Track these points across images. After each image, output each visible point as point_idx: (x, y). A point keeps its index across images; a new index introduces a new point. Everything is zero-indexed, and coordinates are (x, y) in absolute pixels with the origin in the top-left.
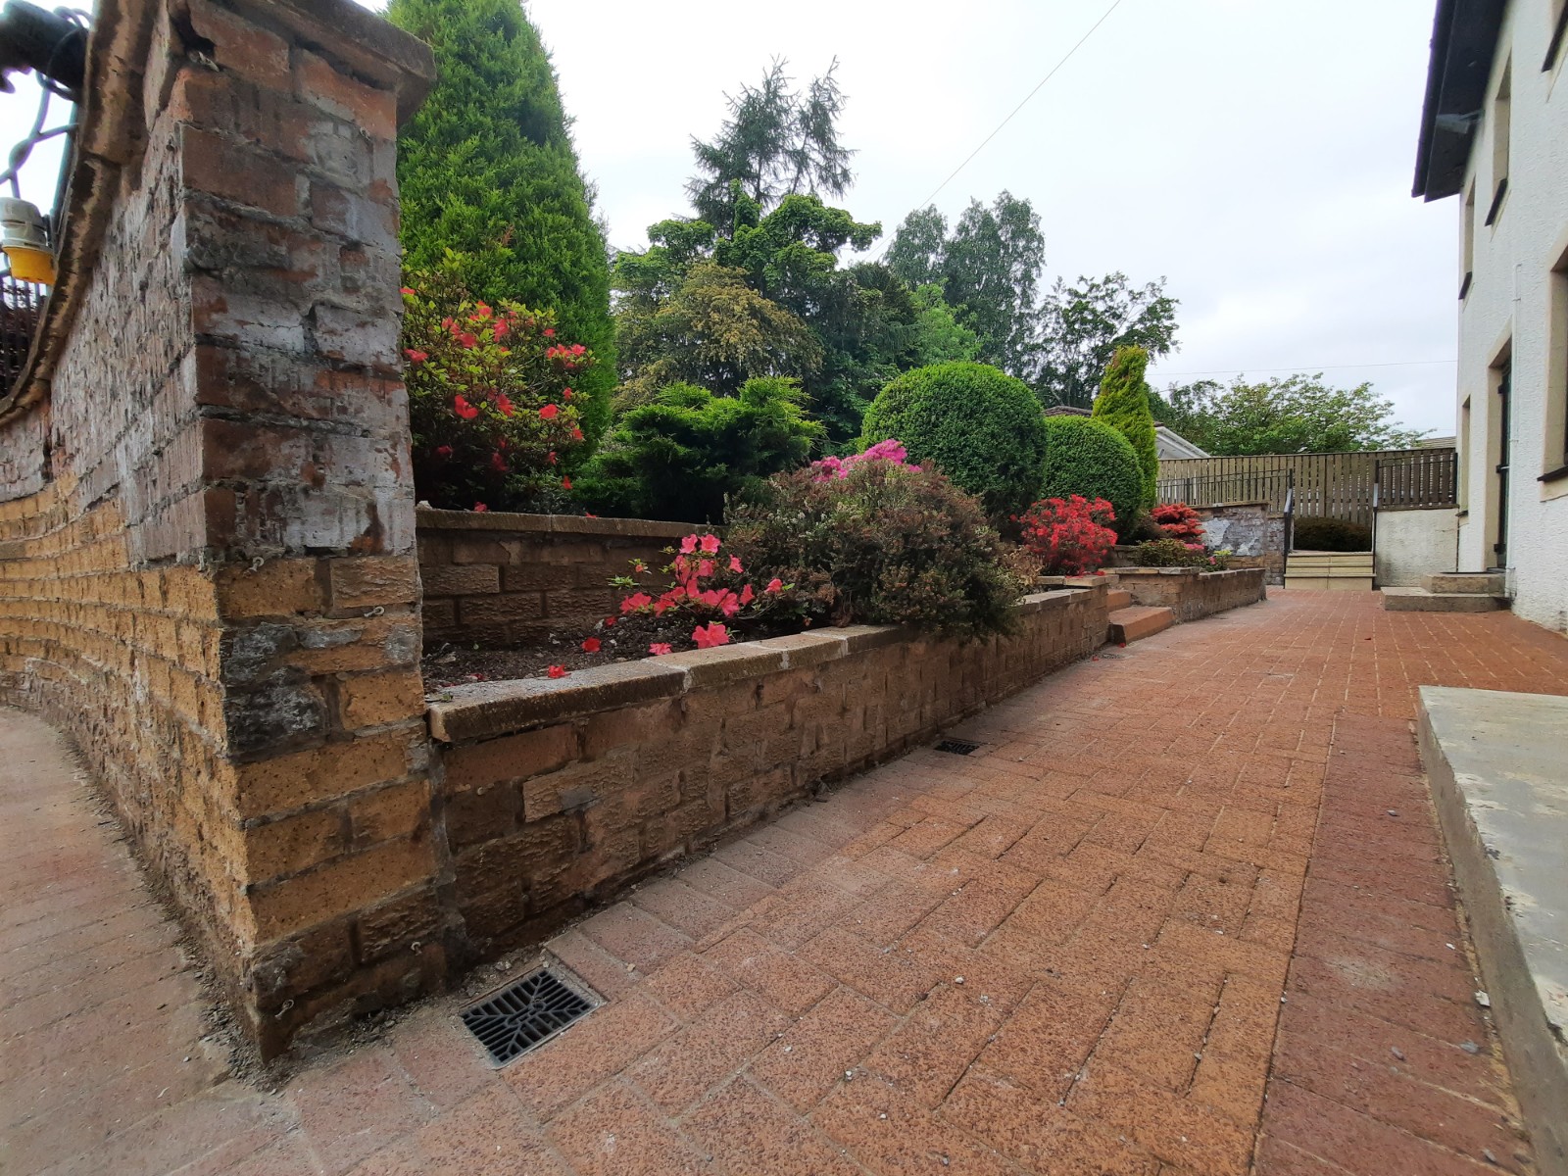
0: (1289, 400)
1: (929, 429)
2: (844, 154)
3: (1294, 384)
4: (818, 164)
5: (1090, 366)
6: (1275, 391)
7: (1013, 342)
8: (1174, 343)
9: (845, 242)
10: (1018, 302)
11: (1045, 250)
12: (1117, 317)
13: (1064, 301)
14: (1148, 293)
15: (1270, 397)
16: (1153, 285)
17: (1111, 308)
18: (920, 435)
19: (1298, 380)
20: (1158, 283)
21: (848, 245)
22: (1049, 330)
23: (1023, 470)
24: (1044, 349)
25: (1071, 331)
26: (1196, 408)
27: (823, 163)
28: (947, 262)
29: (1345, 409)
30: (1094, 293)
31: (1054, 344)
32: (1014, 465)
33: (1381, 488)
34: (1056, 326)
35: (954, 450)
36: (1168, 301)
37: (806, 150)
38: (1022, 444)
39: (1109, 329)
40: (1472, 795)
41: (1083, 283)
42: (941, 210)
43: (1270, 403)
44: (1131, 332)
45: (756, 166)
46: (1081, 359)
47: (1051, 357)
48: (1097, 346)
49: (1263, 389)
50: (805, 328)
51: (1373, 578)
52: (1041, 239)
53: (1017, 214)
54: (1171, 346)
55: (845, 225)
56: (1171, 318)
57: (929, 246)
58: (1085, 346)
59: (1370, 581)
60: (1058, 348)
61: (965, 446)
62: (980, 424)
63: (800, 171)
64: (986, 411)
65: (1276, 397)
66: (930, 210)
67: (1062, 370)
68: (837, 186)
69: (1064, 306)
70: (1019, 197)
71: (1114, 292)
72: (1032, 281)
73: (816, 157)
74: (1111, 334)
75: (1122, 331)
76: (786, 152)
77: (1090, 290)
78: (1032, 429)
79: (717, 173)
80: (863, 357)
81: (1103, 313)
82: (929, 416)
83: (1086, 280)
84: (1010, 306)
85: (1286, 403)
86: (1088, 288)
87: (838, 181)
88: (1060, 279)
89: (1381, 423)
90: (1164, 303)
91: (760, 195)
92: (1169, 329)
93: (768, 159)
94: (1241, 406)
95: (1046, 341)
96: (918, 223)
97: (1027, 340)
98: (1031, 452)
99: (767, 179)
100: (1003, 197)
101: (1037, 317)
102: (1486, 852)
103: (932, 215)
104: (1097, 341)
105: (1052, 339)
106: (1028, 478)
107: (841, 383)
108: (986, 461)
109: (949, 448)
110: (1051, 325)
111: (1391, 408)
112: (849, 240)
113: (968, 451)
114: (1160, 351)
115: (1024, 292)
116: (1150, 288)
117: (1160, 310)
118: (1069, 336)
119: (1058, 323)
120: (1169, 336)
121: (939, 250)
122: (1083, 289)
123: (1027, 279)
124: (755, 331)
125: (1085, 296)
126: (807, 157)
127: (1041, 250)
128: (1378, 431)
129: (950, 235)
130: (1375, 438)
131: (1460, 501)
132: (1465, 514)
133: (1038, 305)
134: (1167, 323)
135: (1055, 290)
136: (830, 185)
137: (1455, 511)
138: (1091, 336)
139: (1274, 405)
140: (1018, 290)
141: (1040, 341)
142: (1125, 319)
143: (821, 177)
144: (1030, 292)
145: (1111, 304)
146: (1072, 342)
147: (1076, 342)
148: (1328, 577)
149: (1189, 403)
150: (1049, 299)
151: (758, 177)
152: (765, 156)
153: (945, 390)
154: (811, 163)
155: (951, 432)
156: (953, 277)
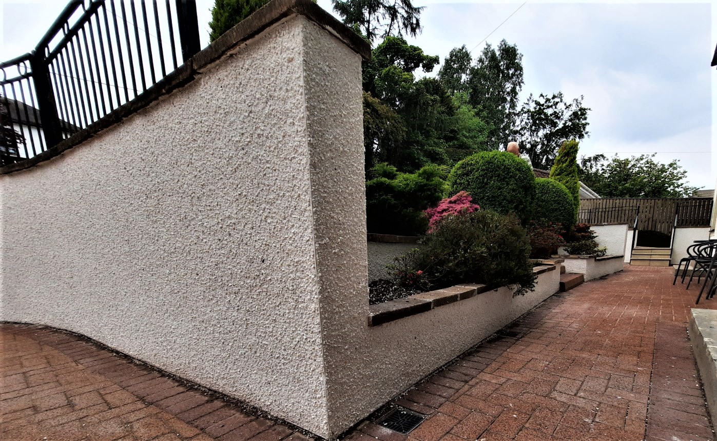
0: (639, 167)
1: (483, 186)
2: (417, 10)
3: (642, 159)
4: (403, 16)
5: (543, 144)
6: (632, 163)
7: (504, 129)
8: (586, 133)
9: (418, 66)
10: (508, 106)
11: (523, 76)
12: (558, 118)
13: (532, 107)
14: (574, 105)
15: (630, 166)
16: (577, 100)
17: (555, 112)
18: (478, 188)
19: (644, 157)
20: (580, 99)
21: (421, 68)
22: (523, 123)
23: (525, 207)
24: (520, 134)
25: (534, 124)
26: (594, 170)
27: (406, 15)
28: (471, 79)
29: (665, 174)
30: (548, 103)
31: (525, 131)
32: (521, 205)
33: (678, 216)
34: (527, 121)
35: (495, 197)
36: (585, 109)
37: (396, 7)
38: (526, 194)
39: (554, 125)
40: (709, 344)
41: (542, 97)
42: (469, 49)
43: (630, 169)
44: (565, 127)
45: (366, 14)
46: (539, 140)
47: (524, 138)
48: (547, 134)
49: (627, 162)
50: (396, 115)
51: (670, 261)
52: (521, 69)
53: (510, 53)
54: (585, 135)
55: (419, 55)
56: (585, 119)
57: (462, 69)
58: (541, 133)
59: (668, 262)
60: (527, 134)
61: (500, 195)
62: (508, 184)
63: (393, 20)
64: (511, 177)
65: (633, 166)
66: (463, 48)
67: (528, 146)
68: (413, 30)
69: (532, 110)
70: (510, 43)
71: (557, 103)
72: (516, 94)
73: (402, 12)
74: (555, 127)
75: (561, 126)
76: (385, 7)
77: (546, 102)
78: (530, 187)
79: (344, 18)
80: (427, 135)
81: (551, 115)
82: (484, 179)
83: (543, 96)
84: (504, 107)
85: (637, 169)
86: (545, 101)
87: (414, 28)
88: (531, 95)
89: (680, 182)
90: (583, 111)
91: (370, 34)
92: (584, 125)
93: (375, 11)
94: (616, 170)
95: (521, 129)
96: (456, 56)
97: (512, 128)
98: (529, 198)
99: (373, 23)
100: (503, 43)
101: (518, 115)
102: (712, 360)
103: (464, 50)
104: (547, 131)
105: (525, 128)
106: (527, 211)
107: (415, 149)
108: (510, 202)
109: (492, 196)
110: (525, 120)
111: (686, 174)
112: (421, 65)
113: (502, 198)
114: (579, 138)
115: (512, 100)
116: (575, 101)
117: (580, 114)
118: (534, 127)
119: (528, 119)
120: (584, 129)
121: (468, 72)
122: (542, 101)
123: (514, 92)
124: (369, 116)
125: (543, 105)
126: (397, 11)
127: (521, 75)
128: (678, 186)
129: (474, 63)
130: (677, 189)
131: (712, 224)
132: (713, 230)
133: (518, 109)
134: (584, 122)
135: (528, 100)
136: (409, 29)
137: (709, 229)
138: (544, 127)
139: (631, 171)
140: (509, 99)
141: (518, 129)
142: (562, 119)
143: (404, 24)
144: (515, 100)
145: (556, 110)
146: (535, 131)
147: (537, 131)
148: (650, 260)
149: (591, 167)
150: (525, 105)
151: (369, 22)
152: (373, 9)
153: (491, 166)
154: (398, 15)
155: (494, 188)
156: (475, 90)
